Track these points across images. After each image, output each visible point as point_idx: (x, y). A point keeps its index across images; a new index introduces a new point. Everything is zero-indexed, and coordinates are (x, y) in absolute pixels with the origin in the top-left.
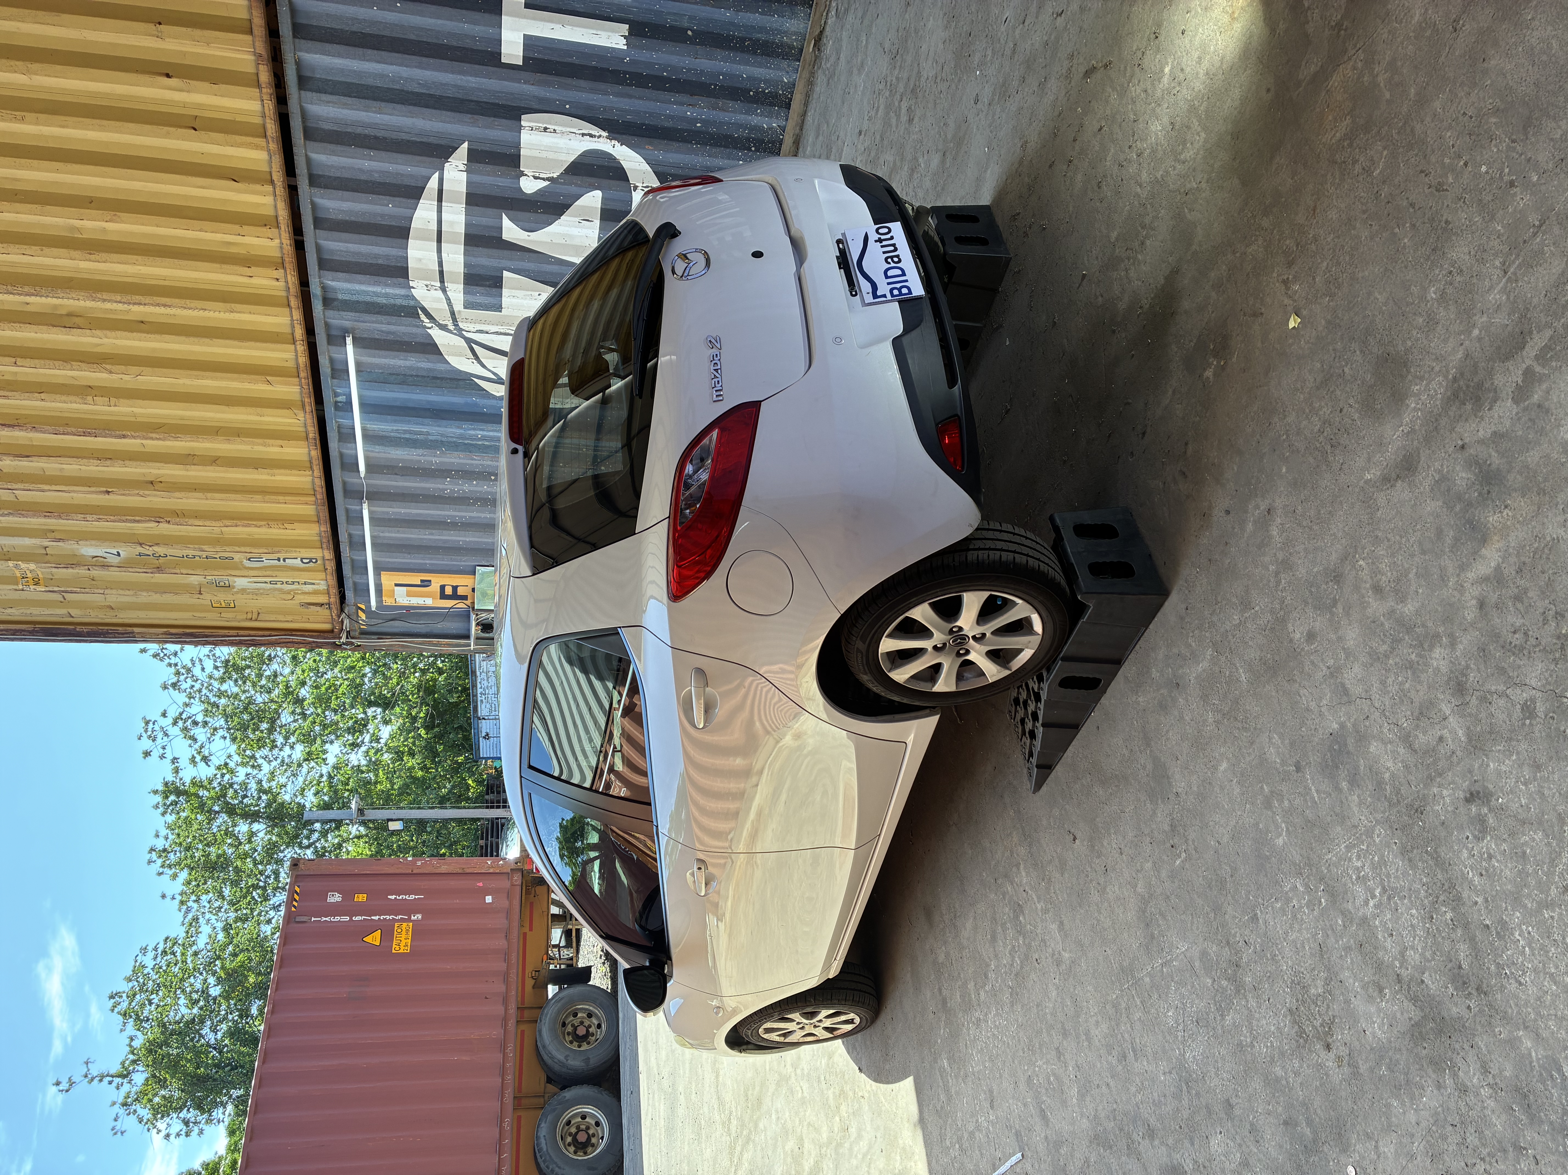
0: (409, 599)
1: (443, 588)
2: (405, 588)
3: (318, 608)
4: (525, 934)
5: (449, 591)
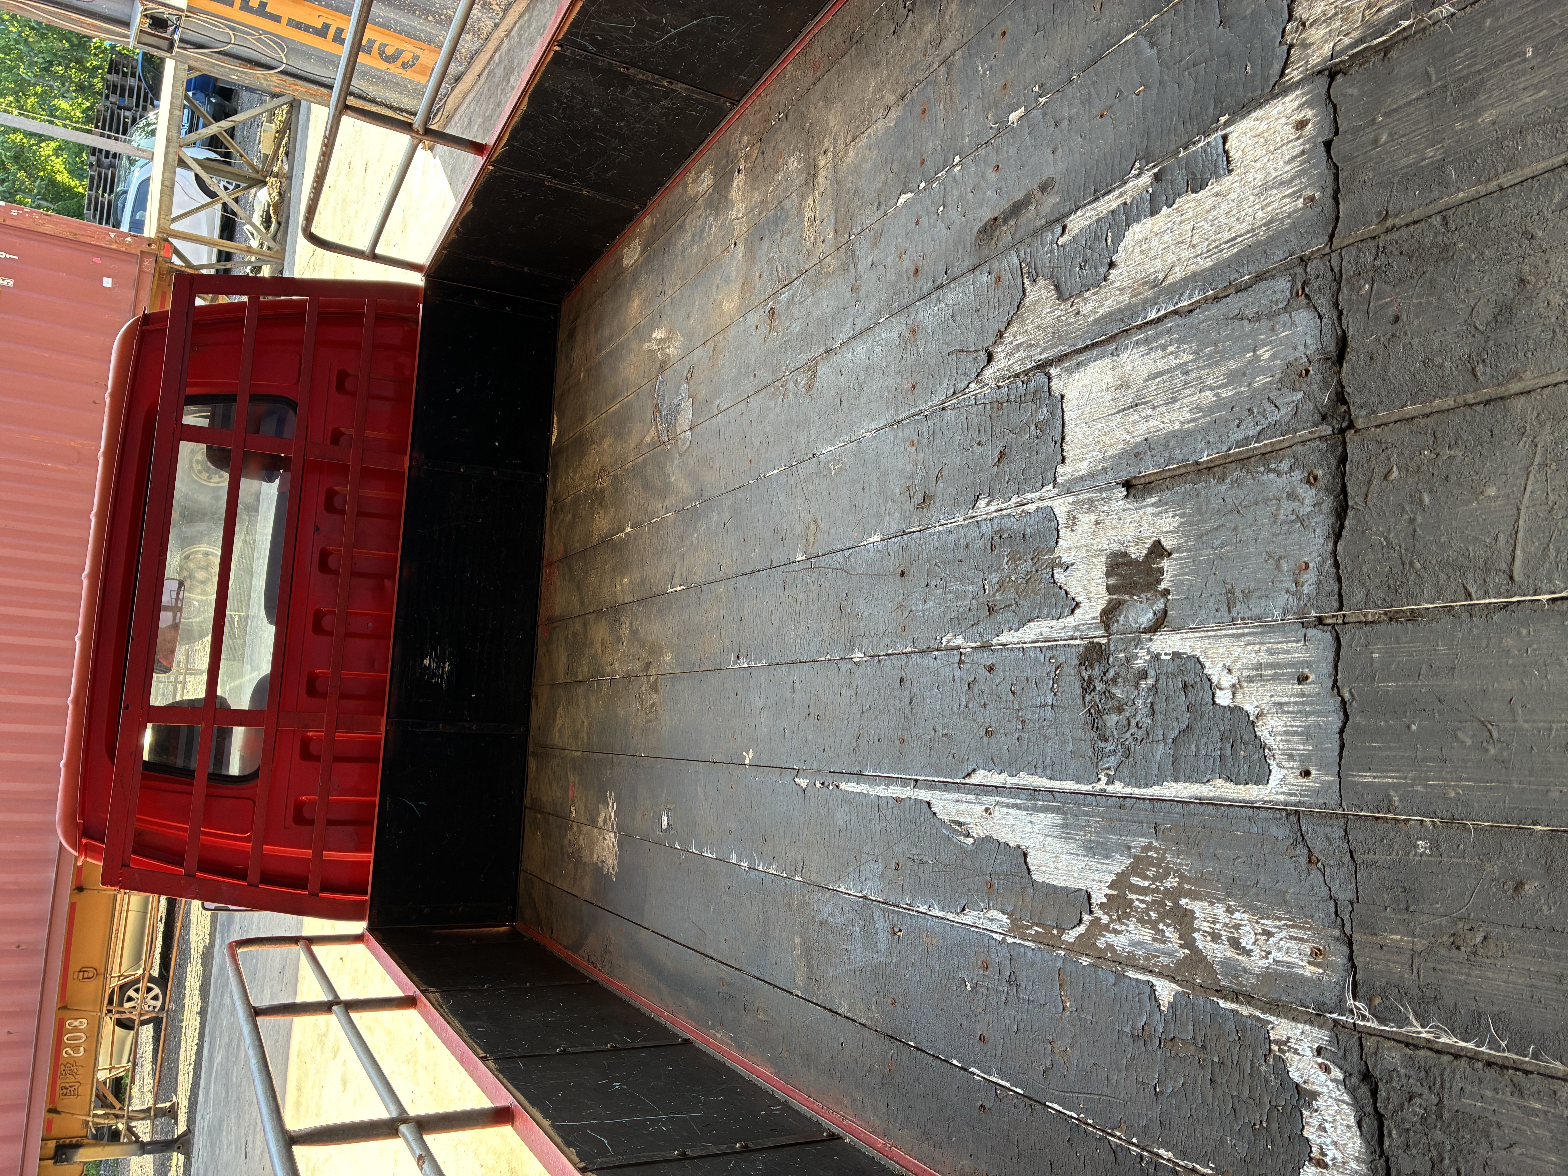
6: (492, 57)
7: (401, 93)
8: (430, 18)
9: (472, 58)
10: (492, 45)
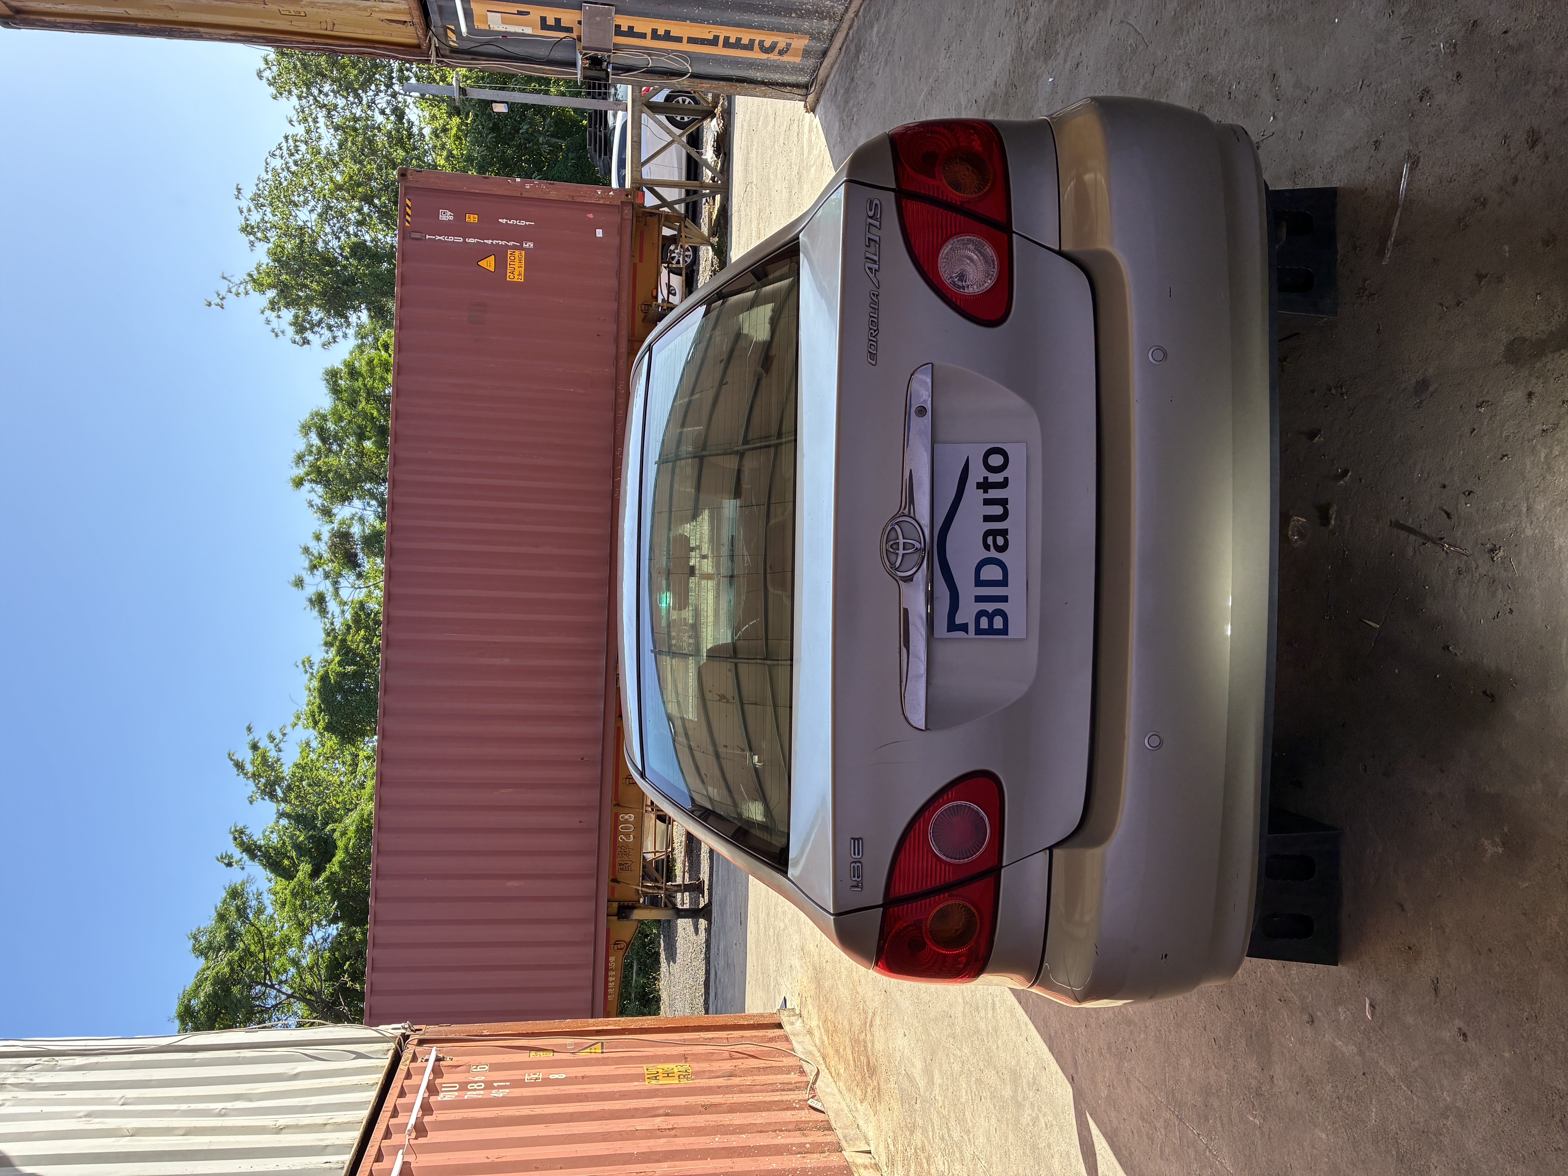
0: (505, 26)
1: (543, 19)
2: (500, 15)
3: (400, 25)
4: (635, 265)
5: (551, 22)
6: (848, 34)
7: (782, 73)
8: (793, 15)
9: (832, 36)
10: (845, 25)
